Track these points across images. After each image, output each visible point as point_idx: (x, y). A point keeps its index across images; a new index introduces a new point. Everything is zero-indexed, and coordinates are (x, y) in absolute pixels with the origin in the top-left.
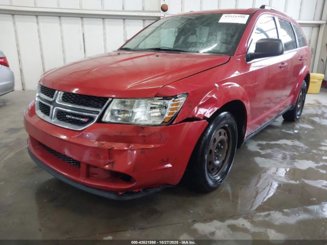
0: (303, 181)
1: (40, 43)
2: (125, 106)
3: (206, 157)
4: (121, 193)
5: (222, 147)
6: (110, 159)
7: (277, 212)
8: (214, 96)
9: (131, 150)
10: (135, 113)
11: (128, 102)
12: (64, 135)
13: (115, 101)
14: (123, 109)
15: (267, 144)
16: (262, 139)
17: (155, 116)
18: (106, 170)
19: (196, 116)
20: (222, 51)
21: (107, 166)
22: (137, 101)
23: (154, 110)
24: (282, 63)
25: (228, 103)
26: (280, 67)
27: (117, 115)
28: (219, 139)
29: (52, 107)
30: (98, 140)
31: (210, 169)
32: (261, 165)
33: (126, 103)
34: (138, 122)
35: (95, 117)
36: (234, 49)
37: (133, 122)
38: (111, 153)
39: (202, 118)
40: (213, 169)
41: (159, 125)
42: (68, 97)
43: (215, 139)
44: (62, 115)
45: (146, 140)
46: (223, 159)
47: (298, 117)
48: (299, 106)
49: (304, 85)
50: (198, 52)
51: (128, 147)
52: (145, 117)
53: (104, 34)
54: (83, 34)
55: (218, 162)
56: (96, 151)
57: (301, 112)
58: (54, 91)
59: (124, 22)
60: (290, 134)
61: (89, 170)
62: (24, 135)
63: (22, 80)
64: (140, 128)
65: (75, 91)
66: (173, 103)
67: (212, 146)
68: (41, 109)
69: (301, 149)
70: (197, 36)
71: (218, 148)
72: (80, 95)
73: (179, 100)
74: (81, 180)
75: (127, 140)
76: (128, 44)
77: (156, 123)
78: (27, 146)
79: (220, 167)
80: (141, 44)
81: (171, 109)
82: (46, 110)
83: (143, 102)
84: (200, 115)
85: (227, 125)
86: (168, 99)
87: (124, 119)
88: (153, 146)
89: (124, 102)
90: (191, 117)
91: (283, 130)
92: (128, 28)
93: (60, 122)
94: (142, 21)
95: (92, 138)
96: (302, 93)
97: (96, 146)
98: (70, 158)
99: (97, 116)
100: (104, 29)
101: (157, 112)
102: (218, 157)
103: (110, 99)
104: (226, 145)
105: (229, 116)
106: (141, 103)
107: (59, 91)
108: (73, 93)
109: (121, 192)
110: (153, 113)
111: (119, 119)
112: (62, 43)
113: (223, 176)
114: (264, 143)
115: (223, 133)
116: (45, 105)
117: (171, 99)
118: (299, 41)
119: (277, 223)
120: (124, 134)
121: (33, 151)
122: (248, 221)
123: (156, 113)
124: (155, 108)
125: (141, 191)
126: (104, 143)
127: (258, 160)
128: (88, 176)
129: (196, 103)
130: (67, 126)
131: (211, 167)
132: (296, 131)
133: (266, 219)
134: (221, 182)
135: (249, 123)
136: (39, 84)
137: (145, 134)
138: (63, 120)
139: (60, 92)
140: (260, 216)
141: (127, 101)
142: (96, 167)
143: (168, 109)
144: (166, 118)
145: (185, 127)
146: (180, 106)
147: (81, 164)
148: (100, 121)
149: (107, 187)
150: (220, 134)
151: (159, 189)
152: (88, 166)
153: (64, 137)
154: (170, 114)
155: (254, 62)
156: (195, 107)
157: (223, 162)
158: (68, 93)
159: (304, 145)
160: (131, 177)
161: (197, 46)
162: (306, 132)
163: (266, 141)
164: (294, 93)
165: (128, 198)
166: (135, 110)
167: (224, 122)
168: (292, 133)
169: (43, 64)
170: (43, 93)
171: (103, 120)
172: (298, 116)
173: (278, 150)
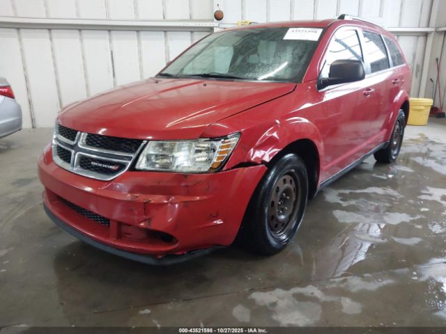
0: (392, 239)
1: (55, 65)
2: (164, 149)
3: (266, 210)
4: (160, 257)
5: (288, 198)
6: (146, 214)
7: (356, 277)
8: (275, 134)
9: (171, 203)
10: (176, 158)
11: (168, 144)
12: (89, 186)
13: (152, 144)
14: (161, 153)
15: (351, 193)
16: (345, 187)
17: (201, 162)
18: (141, 229)
19: (252, 159)
20: (287, 76)
21: (142, 224)
22: (178, 143)
23: (200, 154)
24: (368, 89)
25: (294, 143)
26: (365, 94)
27: (154, 161)
28: (283, 187)
29: (73, 152)
30: (131, 192)
31: (273, 226)
32: (341, 221)
33: (165, 146)
34: (180, 169)
35: (128, 164)
36: (302, 74)
37: (174, 169)
38: (147, 207)
39: (260, 162)
40: (276, 226)
41: (206, 172)
42: (93, 140)
43: (278, 188)
44: (85, 162)
45: (190, 191)
46: (290, 212)
47: (394, 157)
48: (395, 143)
49: (401, 115)
50: (256, 79)
51: (168, 199)
52: (189, 162)
53: (140, 52)
54: (112, 52)
55: (283, 217)
56: (129, 206)
57: (399, 150)
58: (76, 132)
59: (165, 36)
60: (383, 180)
61: (121, 229)
62: (39, 187)
63: (31, 114)
64: (183, 176)
65: (101, 132)
66: (222, 144)
67: (274, 197)
68: (59, 155)
69: (394, 199)
70: (258, 55)
71: (282, 198)
72: (109, 137)
73: (230, 141)
74: (111, 241)
75: (167, 192)
76: (169, 68)
77: (202, 170)
78: (41, 202)
79: (286, 223)
80: (186, 68)
81: (221, 153)
82: (66, 156)
83: (185, 145)
84: (257, 158)
85: (293, 170)
86: (217, 140)
87: (163, 166)
88: (198, 198)
89: (162, 145)
90: (246, 161)
91: (374, 175)
92: (170, 43)
93: (84, 170)
94: (189, 33)
95: (123, 190)
96: (400, 125)
97: (129, 199)
98: (97, 215)
99: (130, 163)
100: (139, 44)
101: (204, 157)
102: (283, 211)
103: (145, 142)
104: (294, 195)
105: (296, 158)
106: (184, 145)
107: (82, 132)
108: (99, 135)
109: (161, 255)
110: (198, 157)
111: (157, 166)
112: (84, 65)
113: (291, 234)
114: (347, 192)
115: (288, 180)
116: (64, 150)
117: (220, 140)
118: (393, 58)
119: (354, 290)
120: (161, 184)
121: (50, 207)
122: (319, 289)
123: (202, 157)
124: (200, 151)
125: (185, 253)
126: (138, 195)
127: (338, 214)
128: (120, 236)
129: (252, 145)
130: (93, 175)
131: (274, 223)
132: (390, 176)
133: (342, 286)
134: (288, 241)
135: (323, 167)
136: (56, 123)
137: (189, 184)
138: (88, 168)
139: (83, 134)
140: (334, 282)
141: (165, 144)
142: (129, 225)
143: (216, 153)
144: (214, 163)
145: (238, 173)
146: (231, 149)
147: (111, 222)
148: (133, 168)
149: (143, 250)
150: (285, 181)
151: (207, 252)
152: (120, 224)
153: (89, 189)
154: (219, 158)
155: (328, 90)
156: (250, 149)
157: (290, 217)
158: (93, 135)
159: (398, 194)
160: (172, 237)
161: (256, 70)
162: (403, 177)
163: (349, 189)
164: (387, 126)
165: (169, 262)
166: (176, 154)
167: (289, 166)
168: (385, 178)
169: (59, 92)
170: (62, 135)
171: (137, 167)
172: (395, 155)
173: (365, 200)
